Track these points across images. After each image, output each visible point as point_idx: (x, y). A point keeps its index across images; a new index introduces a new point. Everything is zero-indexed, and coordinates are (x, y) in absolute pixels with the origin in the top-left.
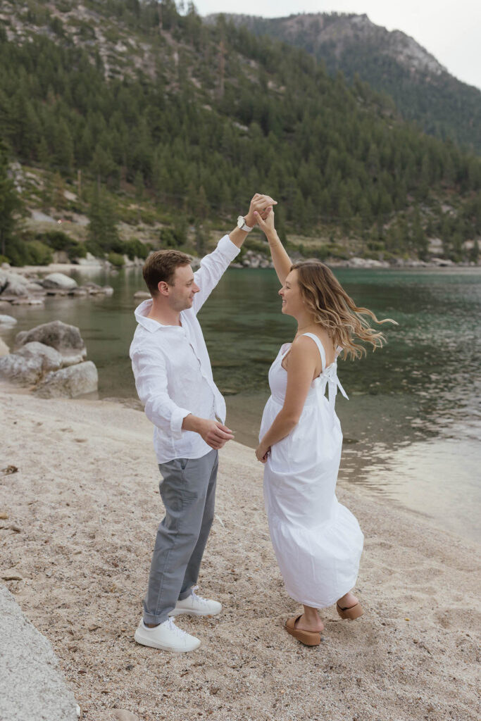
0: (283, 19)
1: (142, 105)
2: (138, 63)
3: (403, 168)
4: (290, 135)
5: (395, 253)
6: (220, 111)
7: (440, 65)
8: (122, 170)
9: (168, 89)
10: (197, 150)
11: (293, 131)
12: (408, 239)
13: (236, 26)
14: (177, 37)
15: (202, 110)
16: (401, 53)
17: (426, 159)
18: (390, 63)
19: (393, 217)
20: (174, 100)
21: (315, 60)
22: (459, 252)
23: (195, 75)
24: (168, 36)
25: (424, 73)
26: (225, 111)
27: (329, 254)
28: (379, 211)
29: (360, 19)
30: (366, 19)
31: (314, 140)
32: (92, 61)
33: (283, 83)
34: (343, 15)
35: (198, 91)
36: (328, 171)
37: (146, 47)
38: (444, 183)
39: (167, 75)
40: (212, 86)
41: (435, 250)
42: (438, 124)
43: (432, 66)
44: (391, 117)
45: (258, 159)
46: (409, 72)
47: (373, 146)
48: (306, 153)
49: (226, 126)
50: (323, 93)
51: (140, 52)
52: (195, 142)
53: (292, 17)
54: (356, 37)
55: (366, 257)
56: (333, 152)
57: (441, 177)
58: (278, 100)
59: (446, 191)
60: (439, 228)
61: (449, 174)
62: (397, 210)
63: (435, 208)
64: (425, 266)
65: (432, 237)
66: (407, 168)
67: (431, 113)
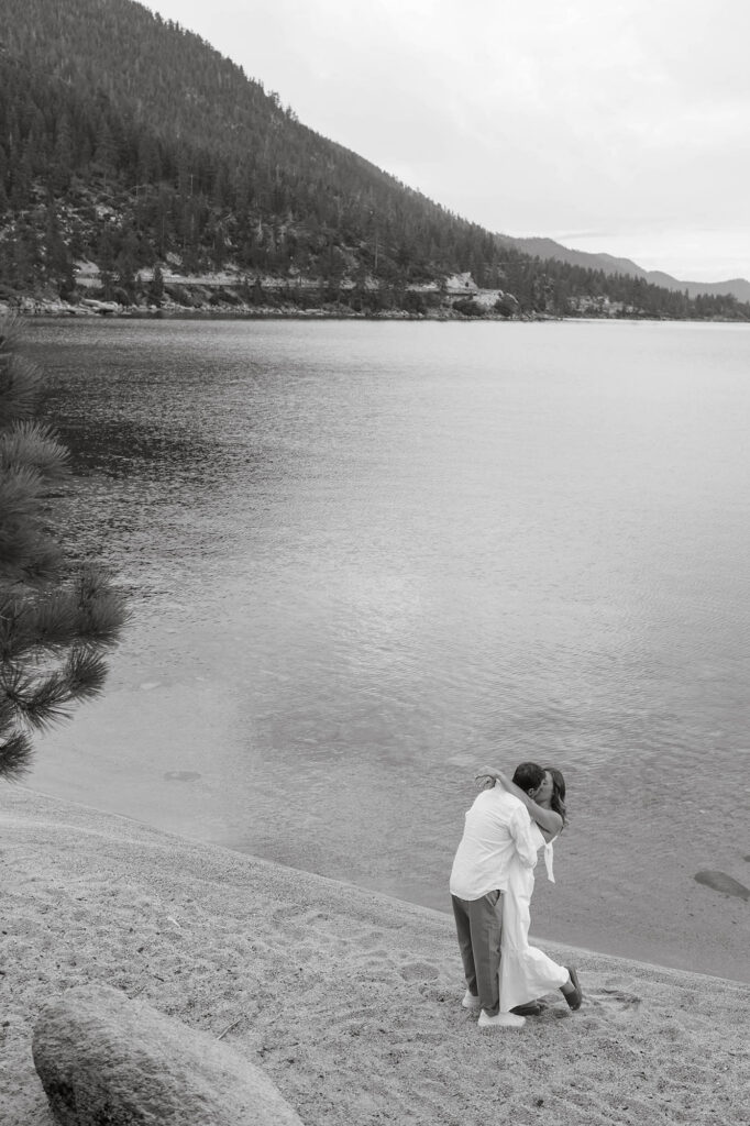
3: (24, 134)
5: (17, 287)
12: (39, 260)
17: (63, 123)
19: (8, 221)
22: (130, 286)
38: (95, 166)
41: (88, 283)
42: (79, 60)
57: (93, 155)
59: (103, 181)
60: (93, 244)
61: (106, 152)
62: (15, 208)
63: (83, 208)
64: (73, 312)
65: (80, 259)
66: (31, 136)
67: (67, 39)
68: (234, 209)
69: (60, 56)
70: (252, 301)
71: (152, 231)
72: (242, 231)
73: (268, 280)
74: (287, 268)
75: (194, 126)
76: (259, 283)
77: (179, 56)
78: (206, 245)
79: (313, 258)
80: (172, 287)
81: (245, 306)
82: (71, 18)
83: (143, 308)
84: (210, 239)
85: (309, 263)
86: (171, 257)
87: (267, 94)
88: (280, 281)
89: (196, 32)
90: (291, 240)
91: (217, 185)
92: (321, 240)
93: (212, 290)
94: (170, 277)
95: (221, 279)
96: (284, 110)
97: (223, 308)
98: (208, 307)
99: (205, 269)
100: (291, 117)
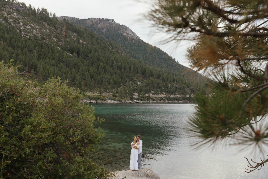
0: (86, 19)
1: (35, 46)
2: (35, 32)
3: (125, 70)
4: (87, 58)
5: (121, 98)
6: (63, 49)
7: (137, 37)
8: (26, 68)
9: (45, 41)
10: (54, 62)
11: (88, 57)
12: (126, 93)
13: (70, 22)
14: (49, 25)
15: (56, 49)
16: (125, 32)
17: (132, 67)
18: (121, 35)
19: (121, 86)
20: (47, 45)
21: (96, 33)
22: (143, 97)
23: (54, 37)
24: (46, 24)
25: (133, 39)
26: (64, 49)
27: (99, 99)
28: (116, 84)
29: (111, 21)
30: (113, 21)
31: (95, 60)
32: (18, 31)
33: (85, 41)
34: (106, 19)
35: (55, 42)
36: (99, 70)
37: (37, 27)
38: (138, 75)
39: (45, 37)
40: (60, 41)
41: (136, 97)
42: (137, 55)
43: (135, 37)
44: (121, 53)
45: (75, 65)
46: (127, 38)
47: (115, 62)
48: (92, 64)
49: (65, 54)
50: (99, 44)
51: (36, 29)
52: (53, 59)
53: (89, 19)
54: (110, 26)
55: (112, 100)
56: (101, 64)
57: (137, 73)
58: (83, 46)
59: (139, 77)
60: (137, 90)
61: (140, 72)
62: (123, 83)
63: (135, 83)
64: (131, 103)
65: (135, 92)
66: (126, 70)
67: (135, 51)
68: (165, 82)
69: (134, 54)
70: (168, 100)
71: (148, 86)
72: (166, 86)
73: (171, 95)
74: (175, 93)
75: (158, 66)
76: (169, 96)
77: (156, 53)
78: (159, 89)
79: (180, 91)
80: (152, 97)
81: (166, 101)
82: (136, 47)
83: (146, 102)
84: (159, 88)
85: (180, 92)
86: (152, 91)
87: (173, 59)
88: (174, 96)
89: (159, 48)
90: (176, 87)
91: (161, 77)
92: (182, 87)
93: (160, 98)
94: (151, 95)
95: (162, 96)
96: (177, 61)
97: (162, 101)
98: (159, 101)
99: (158, 94)
100: (178, 63)
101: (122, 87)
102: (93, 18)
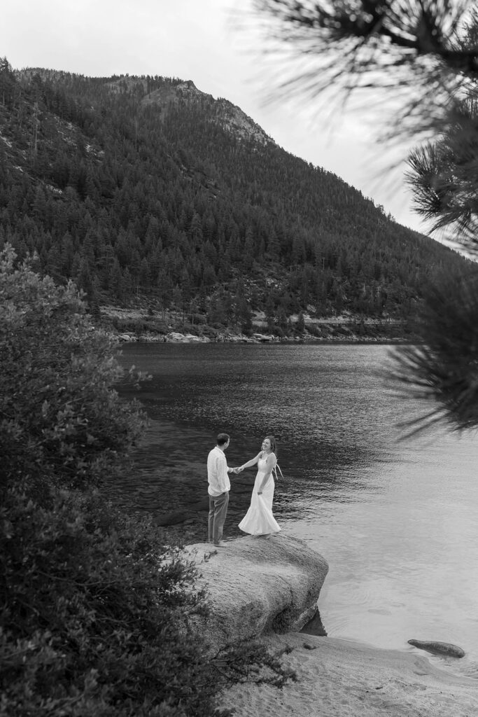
0: (105, 80)
3: (227, 239)
4: (107, 200)
5: (215, 327)
6: (31, 172)
7: (266, 136)
10: (5, 212)
11: (112, 197)
12: (230, 312)
13: (54, 88)
15: (12, 171)
16: (228, 122)
17: (249, 231)
18: (218, 131)
19: (216, 289)
21: (137, 124)
22: (284, 326)
23: (5, 134)
25: (251, 143)
26: (38, 173)
27: (146, 328)
28: (201, 283)
29: (185, 86)
30: (192, 87)
31: (134, 207)
33: (102, 146)
34: (168, 80)
35: (8, 150)
36: (148, 239)
38: (268, 255)
40: (24, 146)
41: (260, 324)
42: (265, 193)
43: (258, 136)
44: (216, 186)
45: (72, 224)
46: (235, 141)
47: (196, 216)
48: (125, 220)
49: (39, 188)
50: (145, 159)
53: (114, 78)
54: (182, 103)
55: (185, 331)
56: (154, 220)
57: (266, 250)
58: (96, 164)
59: (271, 264)
60: (264, 301)
61: (273, 247)
62: (220, 281)
63: (259, 280)
64: (245, 341)
65: (256, 310)
66: (231, 239)
67: (258, 182)
68: (349, 278)
69: (254, 192)
70: (358, 333)
71: (299, 292)
72: (354, 292)
73: (369, 320)
74: (381, 313)
75: (331, 229)
76: (363, 322)
77: (323, 187)
78: (331, 300)
79: (397, 306)
80: (309, 325)
81: (354, 337)
82: (261, 170)
83: (291, 339)
84: (333, 296)
85: (395, 309)
86: (309, 307)
87: (376, 207)
88: (376, 320)
89: (333, 172)
90: (384, 295)
91: (339, 263)
92: (403, 295)
93: (334, 327)
94: (307, 318)
95: (340, 320)
96: (387, 215)
97: (341, 338)
98: (331, 337)
99: (330, 315)
100: (391, 219)
101: (217, 293)
102: (127, 75)
